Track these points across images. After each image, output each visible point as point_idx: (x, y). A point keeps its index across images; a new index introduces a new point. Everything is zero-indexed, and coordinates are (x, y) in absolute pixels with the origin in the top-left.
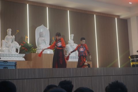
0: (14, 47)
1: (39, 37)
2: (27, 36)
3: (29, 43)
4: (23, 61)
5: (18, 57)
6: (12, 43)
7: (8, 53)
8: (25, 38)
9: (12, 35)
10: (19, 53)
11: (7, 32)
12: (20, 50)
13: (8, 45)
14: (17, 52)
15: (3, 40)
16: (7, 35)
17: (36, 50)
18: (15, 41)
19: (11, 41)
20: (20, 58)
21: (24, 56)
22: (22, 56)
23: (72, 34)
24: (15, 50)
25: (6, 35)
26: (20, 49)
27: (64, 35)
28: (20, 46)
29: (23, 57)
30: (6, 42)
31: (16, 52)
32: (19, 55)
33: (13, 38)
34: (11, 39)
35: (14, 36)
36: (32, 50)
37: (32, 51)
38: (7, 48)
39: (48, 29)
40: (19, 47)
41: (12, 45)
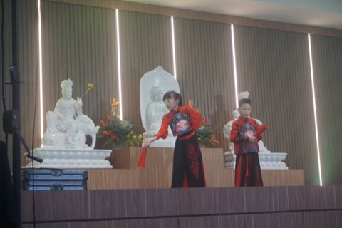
0: (80, 131)
1: (149, 100)
2: (117, 100)
3: (121, 119)
4: (105, 169)
5: (91, 158)
6: (75, 118)
7: (63, 148)
8: (110, 104)
9: (74, 97)
10: (95, 148)
11: (60, 89)
12: (97, 139)
13: (63, 127)
14: (90, 145)
15: (50, 113)
16: (60, 96)
17: (142, 139)
18: (84, 113)
19: (71, 113)
20: (99, 161)
21: (109, 155)
22: (102, 154)
23: (244, 91)
24: (84, 139)
25: (60, 98)
26: (97, 135)
27: (221, 96)
28: (98, 127)
29: (107, 159)
30: (59, 118)
31: (87, 143)
32: (95, 154)
33: (77, 105)
34: (73, 108)
35: (80, 101)
36: (131, 138)
37: (131, 143)
38: (62, 135)
39: (175, 77)
40: (94, 129)
41: (75, 124)
